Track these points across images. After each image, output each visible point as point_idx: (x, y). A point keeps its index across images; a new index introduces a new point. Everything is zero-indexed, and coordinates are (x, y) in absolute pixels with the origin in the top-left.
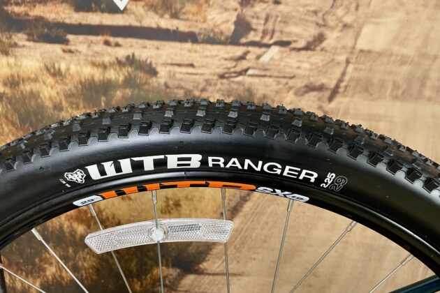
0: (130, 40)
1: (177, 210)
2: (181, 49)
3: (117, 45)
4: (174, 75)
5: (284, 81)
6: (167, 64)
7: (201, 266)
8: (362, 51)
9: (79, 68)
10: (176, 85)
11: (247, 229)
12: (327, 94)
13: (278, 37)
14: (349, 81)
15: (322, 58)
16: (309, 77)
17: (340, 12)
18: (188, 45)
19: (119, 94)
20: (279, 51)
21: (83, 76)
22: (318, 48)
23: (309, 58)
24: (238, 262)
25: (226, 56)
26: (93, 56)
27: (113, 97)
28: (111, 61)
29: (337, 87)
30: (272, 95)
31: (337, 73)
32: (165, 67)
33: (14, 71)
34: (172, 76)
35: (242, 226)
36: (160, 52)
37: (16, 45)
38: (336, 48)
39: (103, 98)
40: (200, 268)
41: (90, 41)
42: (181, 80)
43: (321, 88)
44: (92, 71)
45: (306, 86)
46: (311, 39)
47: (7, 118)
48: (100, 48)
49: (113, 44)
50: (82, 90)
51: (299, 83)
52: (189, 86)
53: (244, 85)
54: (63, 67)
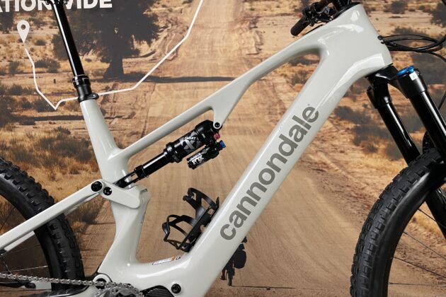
0: (61, 121)
2: (79, 123)
3: (54, 123)
5: (122, 132)
7: (97, 219)
8: (151, 117)
9: (39, 134)
10: (78, 137)
12: (140, 135)
13: (117, 115)
14: (148, 129)
15: (135, 121)
16: (131, 129)
17: (139, 103)
19: (55, 143)
20: (118, 120)
21: (41, 137)
22: (133, 118)
23: (130, 121)
26: (45, 129)
27: (53, 144)
28: (52, 130)
29: (144, 132)
31: (143, 127)
32: (74, 130)
33: (14, 137)
34: (76, 133)
36: (71, 125)
37: (15, 127)
38: (140, 117)
40: (95, 221)
41: (44, 123)
42: (80, 135)
43: (137, 133)
44: (45, 135)
45: (131, 133)
46: (130, 115)
48: (48, 125)
49: (52, 123)
50: (41, 143)
51: (128, 132)
52: (83, 137)
54: (33, 134)
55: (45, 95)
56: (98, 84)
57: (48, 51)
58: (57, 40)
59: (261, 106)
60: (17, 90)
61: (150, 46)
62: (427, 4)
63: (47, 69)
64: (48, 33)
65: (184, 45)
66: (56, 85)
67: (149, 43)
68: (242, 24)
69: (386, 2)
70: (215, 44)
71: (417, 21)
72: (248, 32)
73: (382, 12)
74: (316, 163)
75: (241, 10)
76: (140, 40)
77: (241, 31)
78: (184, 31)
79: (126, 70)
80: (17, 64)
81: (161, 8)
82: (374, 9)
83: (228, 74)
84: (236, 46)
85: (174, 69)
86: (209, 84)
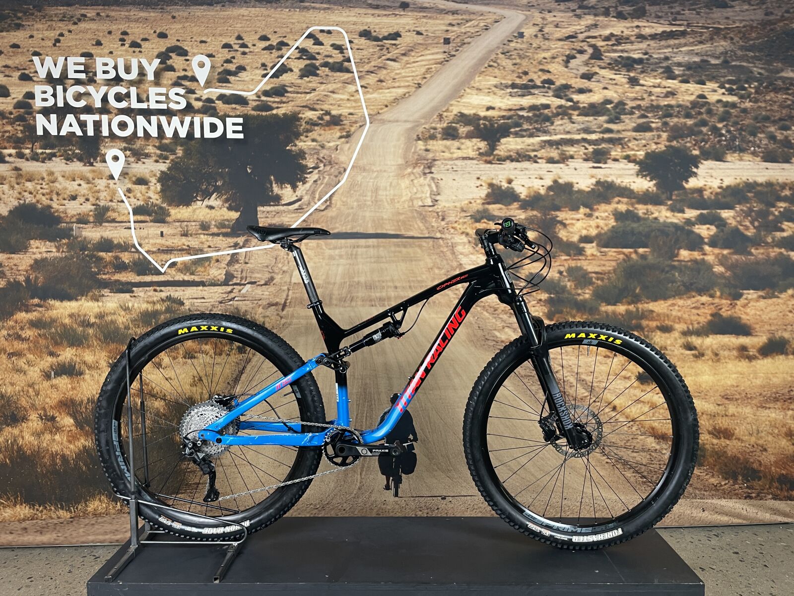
0: (170, 288)
2: (197, 290)
3: (161, 291)
4: (194, 304)
5: (256, 302)
8: (295, 283)
9: (139, 305)
10: (195, 309)
12: (281, 307)
13: (249, 280)
14: (291, 299)
15: (274, 288)
16: (269, 299)
17: (280, 265)
18: (201, 288)
20: (251, 287)
21: (141, 309)
22: (272, 284)
23: (268, 288)
25: (222, 292)
26: (147, 298)
27: (159, 319)
28: (158, 299)
29: (285, 303)
30: (251, 310)
31: (285, 296)
32: (189, 300)
33: (102, 310)
34: (192, 304)
36: (185, 292)
37: (103, 295)
38: (281, 283)
39: (154, 320)
41: (146, 290)
42: (198, 306)
43: (276, 304)
44: (147, 306)
45: (268, 304)
46: (267, 280)
47: (96, 337)
48: (152, 293)
49: (158, 291)
50: (141, 317)
51: (265, 303)
52: (203, 309)
53: (234, 306)
54: (130, 305)
55: (147, 252)
56: (224, 239)
57: (153, 193)
58: (163, 178)
59: (437, 271)
60: (107, 245)
61: (295, 192)
62: (633, 152)
63: (151, 218)
64: (153, 169)
65: (340, 192)
66: (164, 239)
67: (294, 187)
68: (414, 168)
69: (586, 149)
70: (380, 192)
71: (620, 172)
72: (422, 178)
73: (581, 160)
74: (502, 342)
75: (413, 150)
76: (281, 182)
77: (412, 177)
78: (340, 173)
79: (263, 222)
80: (106, 209)
81: (310, 143)
82: (572, 157)
83: (395, 230)
84: (406, 195)
85: (327, 222)
86: (371, 241)
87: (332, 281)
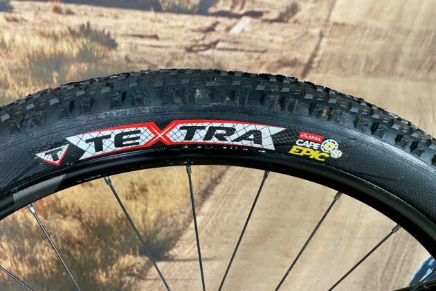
0: (88, 8)
1: (143, 194)
2: (144, 18)
3: (69, 13)
4: (136, 47)
5: (255, 55)
6: (128, 35)
7: (171, 252)
8: (336, 24)
9: (25, 39)
10: (139, 59)
11: (218, 213)
12: (300, 70)
13: (249, 7)
14: (323, 56)
15: (295, 31)
16: (282, 51)
18: (151, 14)
19: (73, 69)
20: (251, 23)
21: (30, 48)
22: (291, 20)
23: (282, 30)
24: (210, 246)
25: (194, 27)
26: (41, 25)
27: (67, 72)
28: (63, 31)
29: (311, 61)
32: (126, 39)
34: (133, 48)
35: (214, 209)
36: (119, 21)
38: (309, 21)
39: (55, 74)
40: (170, 255)
41: (37, 8)
42: (144, 53)
43: (294, 63)
44: (41, 43)
45: (279, 61)
46: (284, 10)
48: (49, 16)
49: (64, 11)
50: (30, 65)
51: (272, 58)
52: (154, 60)
53: (213, 60)
54: (7, 37)
87: (406, 26)
